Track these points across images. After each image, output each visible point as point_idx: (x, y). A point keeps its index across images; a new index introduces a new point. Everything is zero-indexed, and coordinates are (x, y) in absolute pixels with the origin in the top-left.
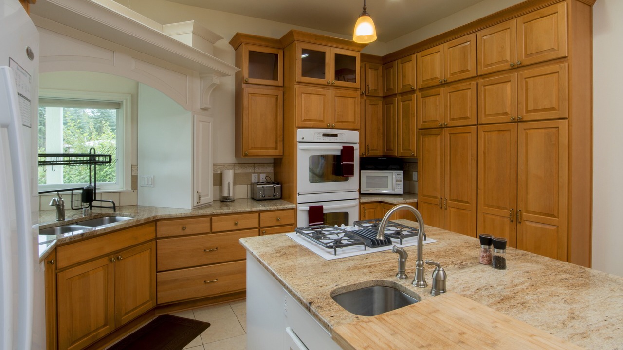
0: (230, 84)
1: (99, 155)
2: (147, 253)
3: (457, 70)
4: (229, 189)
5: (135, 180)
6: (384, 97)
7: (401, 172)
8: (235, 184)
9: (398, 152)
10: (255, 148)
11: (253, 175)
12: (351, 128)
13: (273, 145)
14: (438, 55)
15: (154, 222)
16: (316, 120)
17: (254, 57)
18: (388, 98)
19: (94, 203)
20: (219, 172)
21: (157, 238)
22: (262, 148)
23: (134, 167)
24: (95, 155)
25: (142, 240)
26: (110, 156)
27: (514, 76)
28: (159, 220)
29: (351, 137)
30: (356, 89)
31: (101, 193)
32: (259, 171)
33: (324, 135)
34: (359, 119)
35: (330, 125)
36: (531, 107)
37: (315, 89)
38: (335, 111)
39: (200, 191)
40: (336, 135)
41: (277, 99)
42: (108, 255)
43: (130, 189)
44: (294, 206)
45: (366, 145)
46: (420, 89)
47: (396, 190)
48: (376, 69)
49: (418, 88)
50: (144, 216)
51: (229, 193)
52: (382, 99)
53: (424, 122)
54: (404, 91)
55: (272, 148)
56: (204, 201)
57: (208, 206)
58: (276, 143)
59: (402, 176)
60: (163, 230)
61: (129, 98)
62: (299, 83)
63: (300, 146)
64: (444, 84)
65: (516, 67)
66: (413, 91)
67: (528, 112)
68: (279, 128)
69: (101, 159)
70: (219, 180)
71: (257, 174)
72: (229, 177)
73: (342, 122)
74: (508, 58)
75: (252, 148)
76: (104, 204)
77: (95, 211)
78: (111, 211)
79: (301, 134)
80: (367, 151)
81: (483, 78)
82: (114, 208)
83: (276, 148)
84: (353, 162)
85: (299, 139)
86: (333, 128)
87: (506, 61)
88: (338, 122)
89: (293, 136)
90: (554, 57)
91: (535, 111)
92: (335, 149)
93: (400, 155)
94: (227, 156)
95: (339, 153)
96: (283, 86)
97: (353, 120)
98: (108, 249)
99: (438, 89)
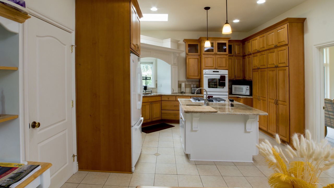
0: (183, 55)
1: (148, 77)
2: (159, 104)
3: (262, 47)
4: (183, 89)
5: (156, 84)
6: (243, 56)
7: (249, 86)
8: (185, 88)
9: (247, 78)
10: (191, 76)
11: (192, 85)
12: (225, 69)
13: (197, 75)
14: (257, 40)
15: (161, 96)
16: (210, 67)
17: (190, 46)
18: (244, 56)
19: (147, 90)
20: (180, 83)
21: (161, 101)
22: (193, 76)
23: (156, 81)
24: (147, 77)
25: (158, 100)
26: (150, 78)
27: (276, 50)
28: (162, 95)
29: (225, 72)
30: (226, 55)
31: (148, 88)
32: (194, 84)
33: (213, 72)
34: (228, 66)
35: (216, 68)
36: (280, 62)
37: (210, 56)
38: (218, 63)
39: (173, 89)
40: (218, 72)
41: (198, 59)
42: (150, 102)
43: (155, 87)
44: (203, 95)
45: (235, 75)
46: (253, 53)
47: (247, 93)
48: (239, 45)
49: (252, 53)
50: (158, 94)
51: (183, 90)
52: (242, 57)
53: (254, 66)
54: (249, 54)
55: (197, 76)
56: (175, 92)
57: (176, 93)
58: (198, 74)
59: (249, 88)
60: (163, 99)
61: (155, 61)
62: (204, 54)
63: (204, 76)
64: (259, 52)
65: (276, 47)
66: (251, 54)
67: (279, 64)
68: (199, 69)
69: (148, 78)
70: (180, 86)
71: (193, 85)
72: (183, 85)
73: (221, 67)
74: (274, 43)
75: (190, 76)
76: (149, 91)
77: (147, 93)
78: (151, 93)
79: (205, 71)
80: (235, 78)
81: (269, 50)
82: (151, 92)
83: (198, 76)
84: (225, 81)
85: (204, 73)
86: (217, 69)
87: (274, 44)
88: (219, 67)
89: (203, 72)
90: (284, 44)
91: (281, 63)
92: (218, 77)
93: (247, 79)
94: (183, 78)
95: (219, 78)
96: (200, 55)
97: (225, 66)
98: (150, 101)
99: (257, 54)
